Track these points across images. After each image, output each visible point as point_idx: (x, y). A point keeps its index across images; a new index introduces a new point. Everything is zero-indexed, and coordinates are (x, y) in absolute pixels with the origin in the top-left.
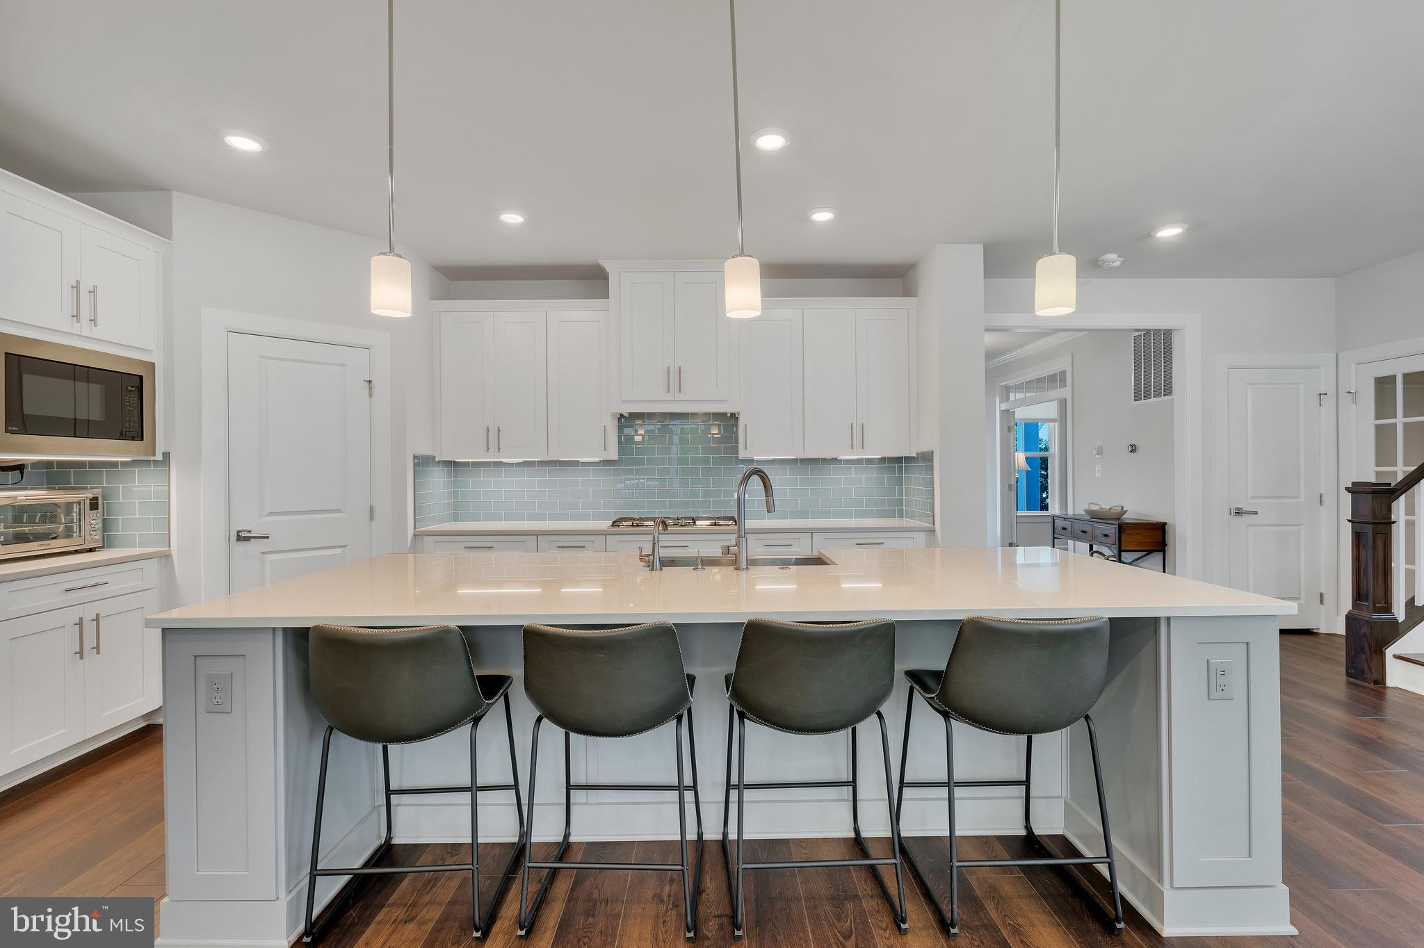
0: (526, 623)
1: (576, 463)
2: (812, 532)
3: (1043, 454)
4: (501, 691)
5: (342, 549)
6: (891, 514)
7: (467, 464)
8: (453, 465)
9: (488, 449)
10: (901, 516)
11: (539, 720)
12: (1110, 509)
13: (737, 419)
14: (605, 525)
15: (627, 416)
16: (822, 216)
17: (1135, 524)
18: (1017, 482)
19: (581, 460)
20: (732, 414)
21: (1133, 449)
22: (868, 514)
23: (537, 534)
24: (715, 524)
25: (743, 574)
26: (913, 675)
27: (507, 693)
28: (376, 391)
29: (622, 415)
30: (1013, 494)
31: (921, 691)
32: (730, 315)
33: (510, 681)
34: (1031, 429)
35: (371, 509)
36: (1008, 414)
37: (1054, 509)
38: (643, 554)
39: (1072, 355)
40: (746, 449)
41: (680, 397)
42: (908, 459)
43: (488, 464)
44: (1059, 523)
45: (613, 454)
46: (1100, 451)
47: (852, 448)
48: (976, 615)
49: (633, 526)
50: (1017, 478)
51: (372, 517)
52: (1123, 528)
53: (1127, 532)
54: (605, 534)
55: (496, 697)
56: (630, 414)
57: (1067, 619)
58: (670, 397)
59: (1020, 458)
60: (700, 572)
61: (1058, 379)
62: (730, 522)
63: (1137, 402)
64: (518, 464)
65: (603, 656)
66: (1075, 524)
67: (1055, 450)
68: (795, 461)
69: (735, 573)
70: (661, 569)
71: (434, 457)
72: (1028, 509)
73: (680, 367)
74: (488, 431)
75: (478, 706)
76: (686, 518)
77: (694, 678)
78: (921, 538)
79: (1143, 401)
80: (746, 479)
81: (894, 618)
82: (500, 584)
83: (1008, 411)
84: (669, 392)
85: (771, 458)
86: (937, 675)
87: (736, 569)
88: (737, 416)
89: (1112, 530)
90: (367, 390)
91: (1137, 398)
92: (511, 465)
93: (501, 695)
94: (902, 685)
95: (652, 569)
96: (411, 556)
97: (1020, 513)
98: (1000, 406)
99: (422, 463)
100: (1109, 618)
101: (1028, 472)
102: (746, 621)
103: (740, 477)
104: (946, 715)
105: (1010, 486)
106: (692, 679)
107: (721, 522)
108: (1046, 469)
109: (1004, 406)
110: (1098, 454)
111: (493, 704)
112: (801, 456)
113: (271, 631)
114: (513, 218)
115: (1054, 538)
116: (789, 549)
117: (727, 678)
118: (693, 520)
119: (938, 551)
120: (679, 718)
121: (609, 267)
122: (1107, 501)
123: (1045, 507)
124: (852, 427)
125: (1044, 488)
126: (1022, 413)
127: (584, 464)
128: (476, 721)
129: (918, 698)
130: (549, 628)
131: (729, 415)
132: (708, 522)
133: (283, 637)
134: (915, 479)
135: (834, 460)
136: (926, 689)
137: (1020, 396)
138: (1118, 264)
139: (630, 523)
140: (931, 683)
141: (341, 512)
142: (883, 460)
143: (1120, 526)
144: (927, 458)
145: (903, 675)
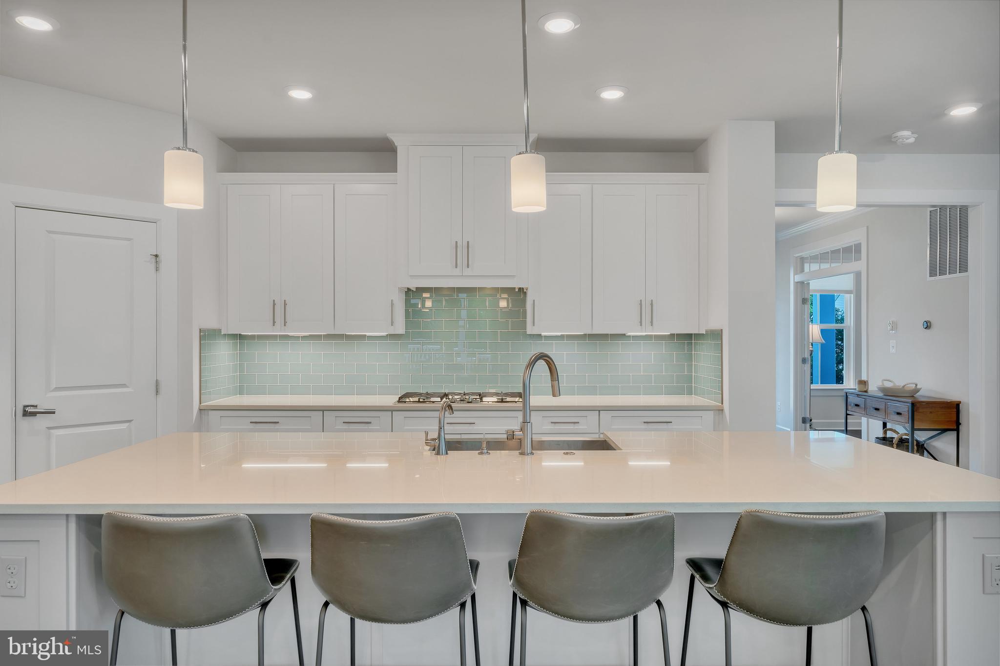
0: (315, 512)
1: (363, 337)
2: (599, 410)
3: (839, 326)
4: (288, 576)
5: (127, 425)
6: (679, 391)
7: (253, 337)
8: (240, 337)
9: (274, 322)
10: (690, 393)
11: (326, 604)
12: (904, 387)
13: (525, 293)
14: (391, 400)
15: (415, 290)
16: (612, 95)
17: (928, 403)
18: (811, 354)
19: (368, 334)
20: (520, 289)
21: (928, 325)
22: (658, 392)
23: (323, 410)
24: (502, 401)
25: (528, 458)
26: (695, 564)
27: (294, 577)
28: (163, 266)
29: (408, 289)
30: (807, 367)
31: (700, 579)
32: (515, 209)
33: (297, 565)
34: (828, 301)
35: (157, 383)
36: (802, 286)
37: (850, 383)
38: (429, 438)
39: (868, 227)
40: (534, 325)
41: (468, 272)
42: (698, 336)
43: (274, 337)
44: (852, 400)
45: (400, 328)
46: (894, 326)
47: (641, 325)
48: (754, 508)
49: (419, 402)
50: (812, 351)
51: (157, 392)
52: (915, 407)
53: (921, 410)
54: (391, 410)
55: (283, 583)
56: (417, 288)
57: (843, 513)
58: (457, 272)
59: (815, 330)
60: (485, 457)
61: (852, 252)
62: (517, 399)
63: (933, 278)
64: (304, 338)
65: (389, 545)
66: (868, 401)
67: (849, 322)
68: (584, 337)
69: (521, 457)
70: (447, 454)
71: (220, 330)
72: (822, 383)
73: (468, 242)
74: (274, 304)
75: (265, 592)
76: (473, 394)
77: (478, 564)
78: (709, 416)
79: (938, 277)
80: (532, 364)
81: (673, 511)
82: (284, 458)
83: (802, 283)
84: (456, 267)
85: (559, 334)
86: (718, 563)
87: (521, 454)
88: (525, 291)
89: (905, 408)
90: (153, 266)
91: (932, 273)
92: (297, 338)
93: (289, 579)
94: (682, 574)
95: (438, 454)
96: (196, 435)
97: (813, 386)
98: (794, 278)
99: (207, 336)
100: (886, 514)
101: (822, 345)
102: (527, 511)
103: (526, 363)
104: (724, 605)
105: (804, 361)
106: (474, 566)
107: (508, 399)
108: (842, 340)
109: (798, 278)
110: (892, 330)
111: (280, 589)
112: (589, 331)
113: (65, 517)
114: (300, 94)
115: (847, 415)
116: (576, 427)
117: (511, 565)
118: (480, 395)
119: (726, 433)
120: (463, 605)
121: (398, 140)
122: (900, 380)
123: (839, 379)
124: (641, 304)
125: (840, 361)
126: (818, 286)
127: (370, 337)
128: (264, 606)
129: (700, 587)
130: (335, 518)
131: (517, 290)
132: (495, 399)
133: (77, 524)
134: (704, 355)
135: (622, 336)
136: (706, 578)
137: (815, 267)
138: (912, 140)
139: (416, 399)
140: (710, 571)
141: (128, 387)
142: (672, 335)
143: (913, 404)
144: (717, 335)
145: (685, 563)
